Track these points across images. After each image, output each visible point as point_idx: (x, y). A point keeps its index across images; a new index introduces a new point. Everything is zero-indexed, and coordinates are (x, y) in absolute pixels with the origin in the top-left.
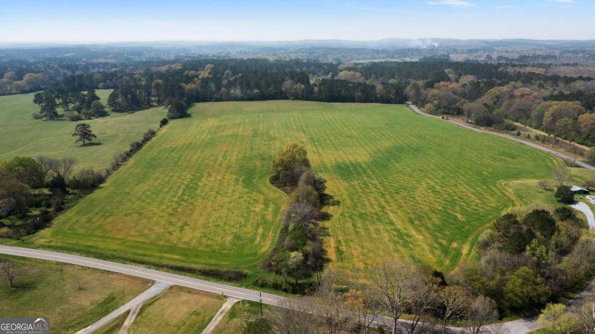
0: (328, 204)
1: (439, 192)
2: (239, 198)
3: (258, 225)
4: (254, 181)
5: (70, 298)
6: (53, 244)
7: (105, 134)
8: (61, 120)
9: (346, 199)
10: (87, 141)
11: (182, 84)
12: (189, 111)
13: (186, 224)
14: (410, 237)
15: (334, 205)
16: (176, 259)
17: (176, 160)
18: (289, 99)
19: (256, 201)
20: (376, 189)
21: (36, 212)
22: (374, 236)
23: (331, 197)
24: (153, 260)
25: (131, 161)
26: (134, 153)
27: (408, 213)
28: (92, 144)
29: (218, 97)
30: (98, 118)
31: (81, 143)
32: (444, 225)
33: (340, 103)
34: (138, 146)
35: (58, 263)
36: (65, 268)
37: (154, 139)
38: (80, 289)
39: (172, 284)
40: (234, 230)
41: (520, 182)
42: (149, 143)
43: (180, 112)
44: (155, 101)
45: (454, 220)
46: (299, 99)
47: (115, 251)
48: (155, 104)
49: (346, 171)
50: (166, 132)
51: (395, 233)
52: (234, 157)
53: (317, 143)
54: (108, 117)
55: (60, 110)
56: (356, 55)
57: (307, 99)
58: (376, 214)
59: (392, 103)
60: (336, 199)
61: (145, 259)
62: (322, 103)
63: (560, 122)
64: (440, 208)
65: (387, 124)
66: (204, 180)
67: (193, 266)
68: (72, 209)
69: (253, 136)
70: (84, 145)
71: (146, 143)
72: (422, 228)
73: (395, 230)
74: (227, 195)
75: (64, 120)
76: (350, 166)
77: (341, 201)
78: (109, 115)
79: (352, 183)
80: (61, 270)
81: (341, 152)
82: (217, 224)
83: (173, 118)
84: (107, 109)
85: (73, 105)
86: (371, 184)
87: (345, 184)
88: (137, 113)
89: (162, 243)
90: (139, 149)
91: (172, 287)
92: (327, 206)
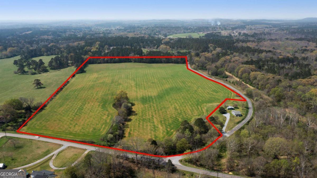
0: (133, 115)
1: (177, 109)
2: (99, 113)
3: (103, 124)
4: (106, 105)
5: (35, 151)
6: (27, 132)
7: (47, 82)
8: (27, 74)
9: (140, 113)
10: (39, 86)
11: (83, 56)
12: (85, 70)
13: (77, 124)
14: (158, 128)
15: (134, 115)
16: (71, 137)
17: (76, 96)
18: (132, 62)
19: (105, 114)
20: (154, 109)
21: (20, 120)
22: (145, 127)
23: (135, 112)
24: (63, 138)
25: (58, 96)
26: (59, 92)
27: (161, 118)
28: (41, 88)
29: (99, 61)
30: (44, 73)
31: (36, 87)
32: (172, 123)
33: (155, 64)
34: (61, 89)
35: (30, 139)
36: (32, 141)
37: (68, 84)
38: (38, 148)
39: (69, 146)
40: (94, 126)
41: (211, 104)
42: (66, 87)
43: (81, 71)
44: (70, 63)
45: (177, 121)
46: (136, 62)
47: (50, 135)
48: (70, 65)
49: (145, 100)
50: (74, 81)
51: (153, 126)
52: (100, 94)
53: (138, 86)
54: (48, 73)
55: (26, 69)
56: (175, 31)
57: (140, 62)
58: (149, 119)
59: (179, 63)
60: (136, 113)
61: (60, 137)
62: (147, 64)
63: (244, 75)
64: (174, 116)
65: (172, 76)
66: (86, 105)
67: (77, 140)
68: (34, 119)
69: (111, 83)
70: (38, 88)
71: (65, 87)
72: (164, 125)
73: (153, 125)
74: (94, 112)
75: (28, 74)
76: (147, 98)
77: (138, 113)
78: (49, 71)
79: (145, 106)
80: (31, 142)
81: (146, 91)
82: (88, 124)
83: (78, 73)
84: (48, 68)
85: (32, 66)
86: (153, 106)
87: (142, 106)
88: (62, 70)
89: (67, 131)
90: (62, 90)
91: (69, 147)
92: (132, 116)
